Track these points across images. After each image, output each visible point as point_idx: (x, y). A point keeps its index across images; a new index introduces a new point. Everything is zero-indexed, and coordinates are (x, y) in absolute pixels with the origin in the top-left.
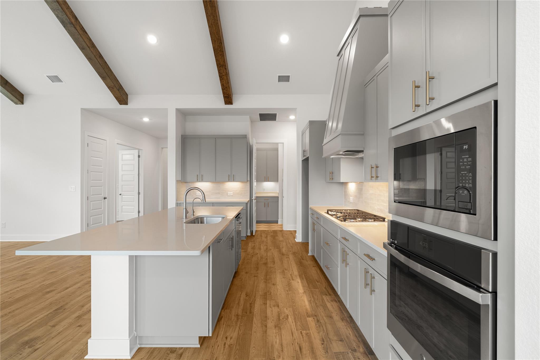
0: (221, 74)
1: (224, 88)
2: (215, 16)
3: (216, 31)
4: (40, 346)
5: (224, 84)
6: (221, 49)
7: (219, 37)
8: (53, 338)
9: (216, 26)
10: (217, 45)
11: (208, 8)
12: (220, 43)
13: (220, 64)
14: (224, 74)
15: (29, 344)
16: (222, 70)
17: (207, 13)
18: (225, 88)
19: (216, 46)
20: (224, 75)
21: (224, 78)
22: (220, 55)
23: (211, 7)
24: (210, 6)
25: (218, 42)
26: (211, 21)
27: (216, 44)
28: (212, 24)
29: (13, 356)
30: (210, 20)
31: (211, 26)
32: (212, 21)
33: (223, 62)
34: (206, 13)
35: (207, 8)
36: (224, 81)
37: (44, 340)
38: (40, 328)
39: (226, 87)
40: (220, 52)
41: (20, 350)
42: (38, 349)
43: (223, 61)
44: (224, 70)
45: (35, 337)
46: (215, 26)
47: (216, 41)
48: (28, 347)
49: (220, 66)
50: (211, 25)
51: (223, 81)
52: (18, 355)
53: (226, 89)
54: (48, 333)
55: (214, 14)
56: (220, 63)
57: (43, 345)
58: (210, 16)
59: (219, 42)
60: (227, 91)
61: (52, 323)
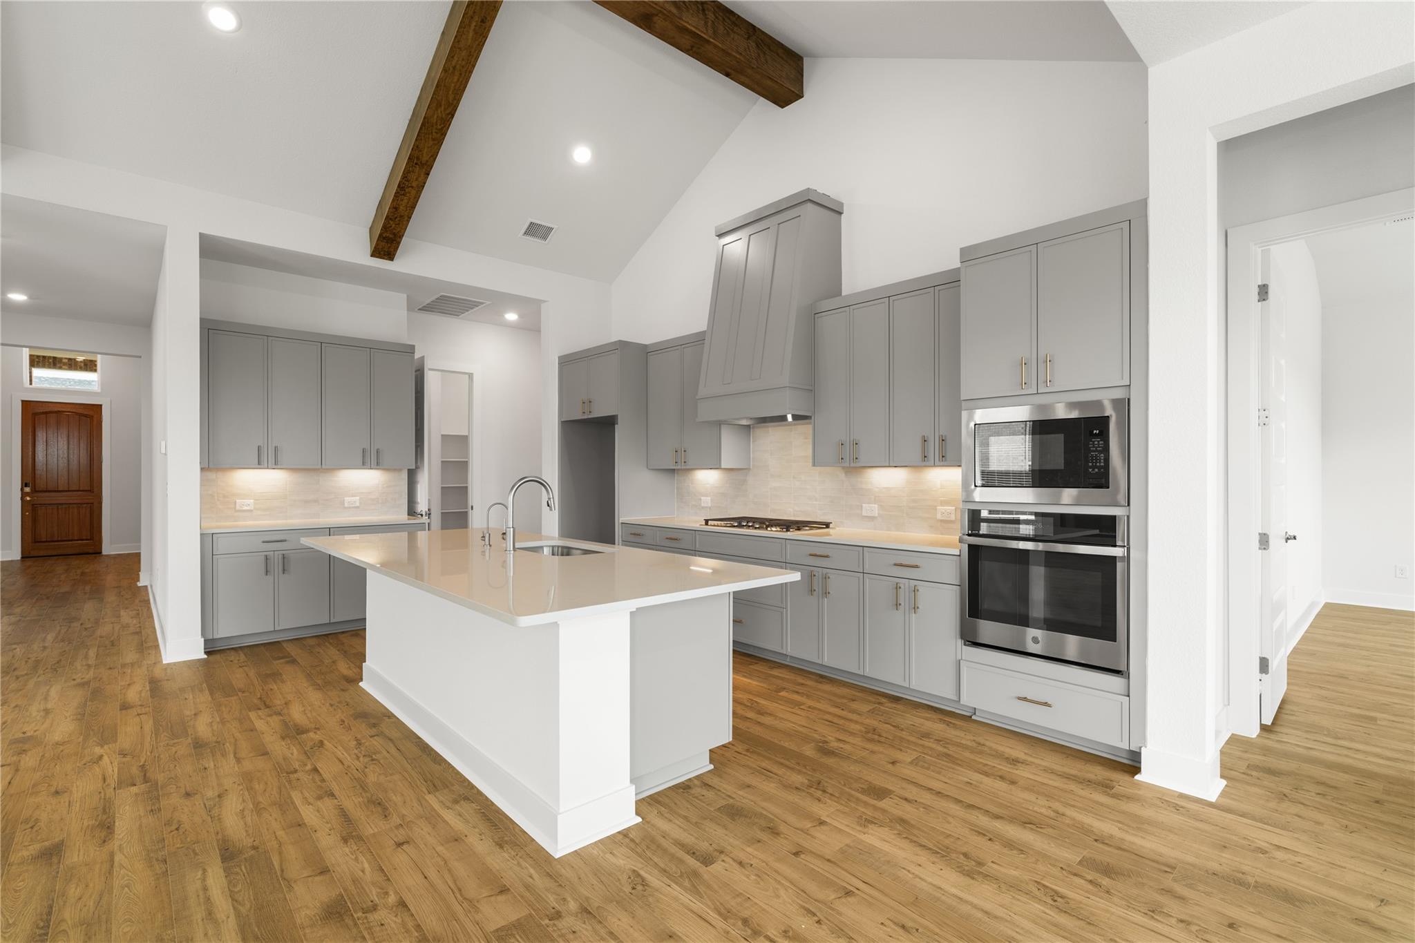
0: (408, 181)
1: (396, 216)
2: (473, 56)
3: (455, 86)
5: (401, 207)
6: (445, 126)
7: (455, 102)
9: (463, 75)
10: (440, 115)
11: (468, 32)
12: (448, 114)
13: (418, 158)
14: (414, 184)
16: (416, 174)
17: (459, 42)
18: (396, 218)
19: (435, 117)
20: (412, 187)
21: (410, 193)
22: (433, 140)
23: (476, 33)
24: (474, 30)
25: (445, 109)
26: (458, 61)
27: (439, 111)
28: (455, 66)
30: (455, 58)
31: (450, 71)
32: (460, 62)
33: (430, 158)
34: (456, 40)
35: (465, 30)
36: (406, 201)
39: (401, 216)
40: (436, 133)
43: (432, 156)
44: (422, 176)
46: (461, 74)
47: (441, 106)
49: (416, 164)
50: (451, 69)
51: (402, 200)
53: (398, 219)
55: (473, 50)
56: (422, 156)
58: (461, 50)
59: (448, 112)
60: (399, 224)
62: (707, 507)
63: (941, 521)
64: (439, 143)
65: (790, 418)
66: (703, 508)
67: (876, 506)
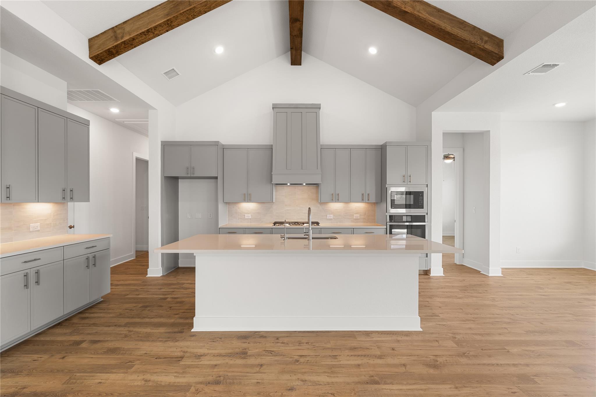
0: (155, 30)
4: (431, 357)
6: (197, 15)
8: (418, 355)
13: (171, 22)
15: (435, 364)
20: (154, 33)
29: (451, 363)
37: (424, 359)
38: (414, 373)
41: (444, 364)
42: (434, 355)
45: (425, 367)
48: (437, 362)
52: (448, 361)
54: (415, 362)
57: (429, 355)
61: (403, 369)
62: (249, 219)
63: (355, 219)
64: (188, 20)
65: (289, 184)
66: (246, 219)
67: (332, 215)
